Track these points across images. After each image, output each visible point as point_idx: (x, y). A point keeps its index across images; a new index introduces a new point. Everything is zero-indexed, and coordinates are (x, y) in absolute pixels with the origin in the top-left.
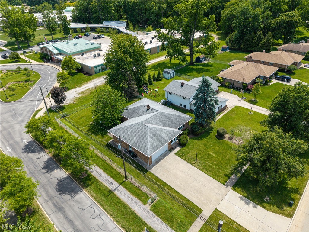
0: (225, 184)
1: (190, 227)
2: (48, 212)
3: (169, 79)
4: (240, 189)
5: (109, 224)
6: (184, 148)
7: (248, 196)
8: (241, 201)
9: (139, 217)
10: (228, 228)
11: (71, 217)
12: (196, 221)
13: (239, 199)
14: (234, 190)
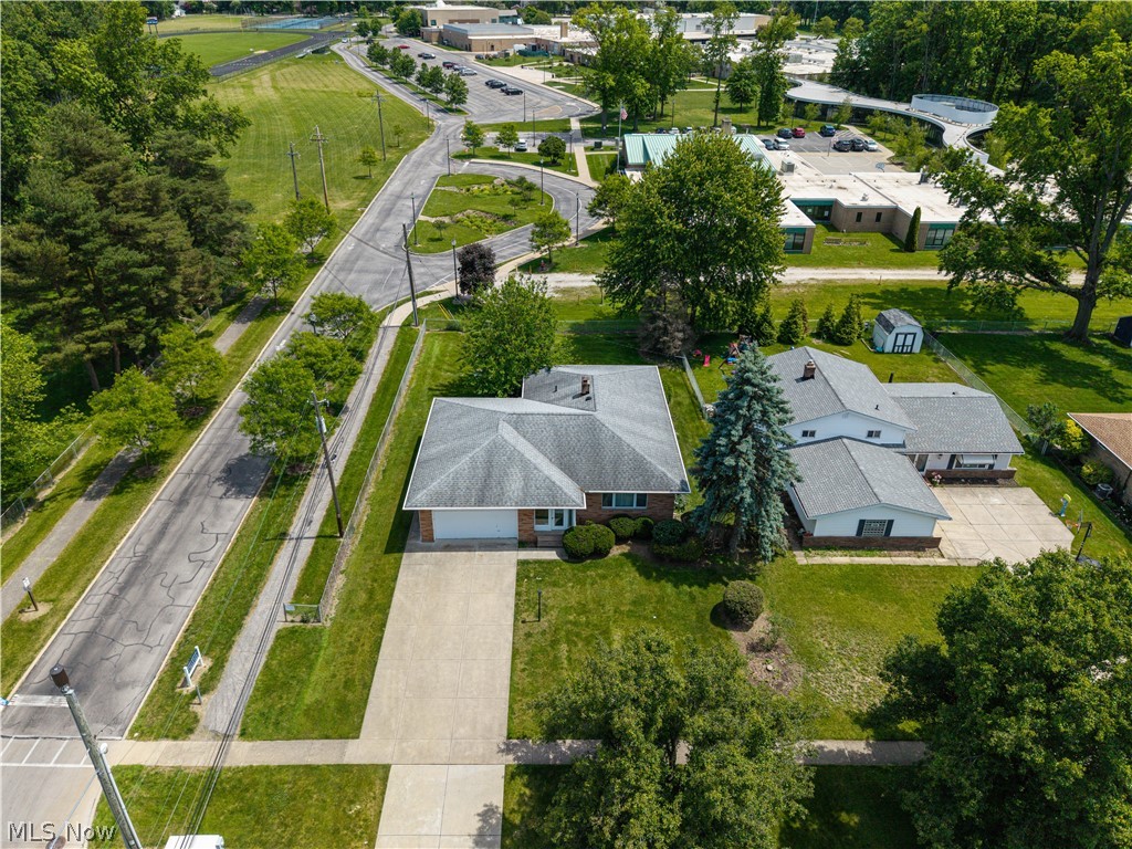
0: (515, 741)
1: (278, 739)
2: (165, 493)
3: (883, 352)
4: (528, 792)
5: (190, 592)
6: (566, 566)
7: (514, 826)
8: (478, 818)
9: (240, 626)
10: (336, 831)
11: (173, 529)
12: (308, 741)
13: (481, 809)
14: (511, 776)
